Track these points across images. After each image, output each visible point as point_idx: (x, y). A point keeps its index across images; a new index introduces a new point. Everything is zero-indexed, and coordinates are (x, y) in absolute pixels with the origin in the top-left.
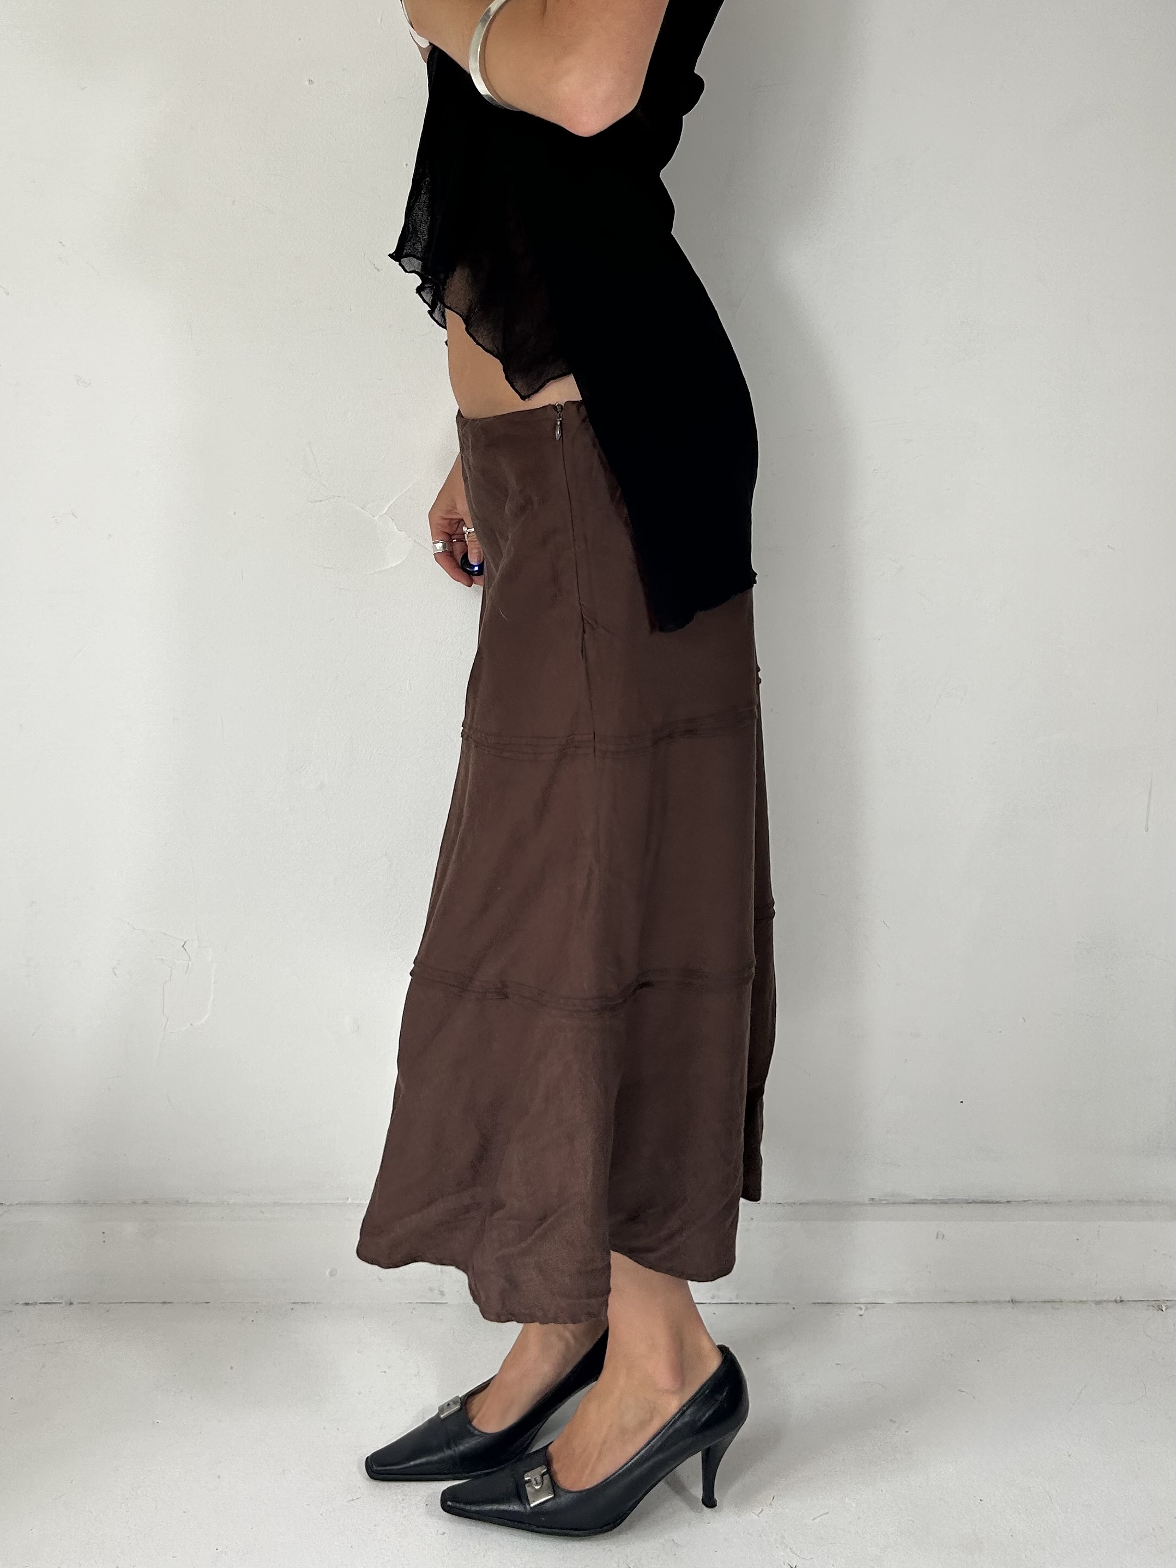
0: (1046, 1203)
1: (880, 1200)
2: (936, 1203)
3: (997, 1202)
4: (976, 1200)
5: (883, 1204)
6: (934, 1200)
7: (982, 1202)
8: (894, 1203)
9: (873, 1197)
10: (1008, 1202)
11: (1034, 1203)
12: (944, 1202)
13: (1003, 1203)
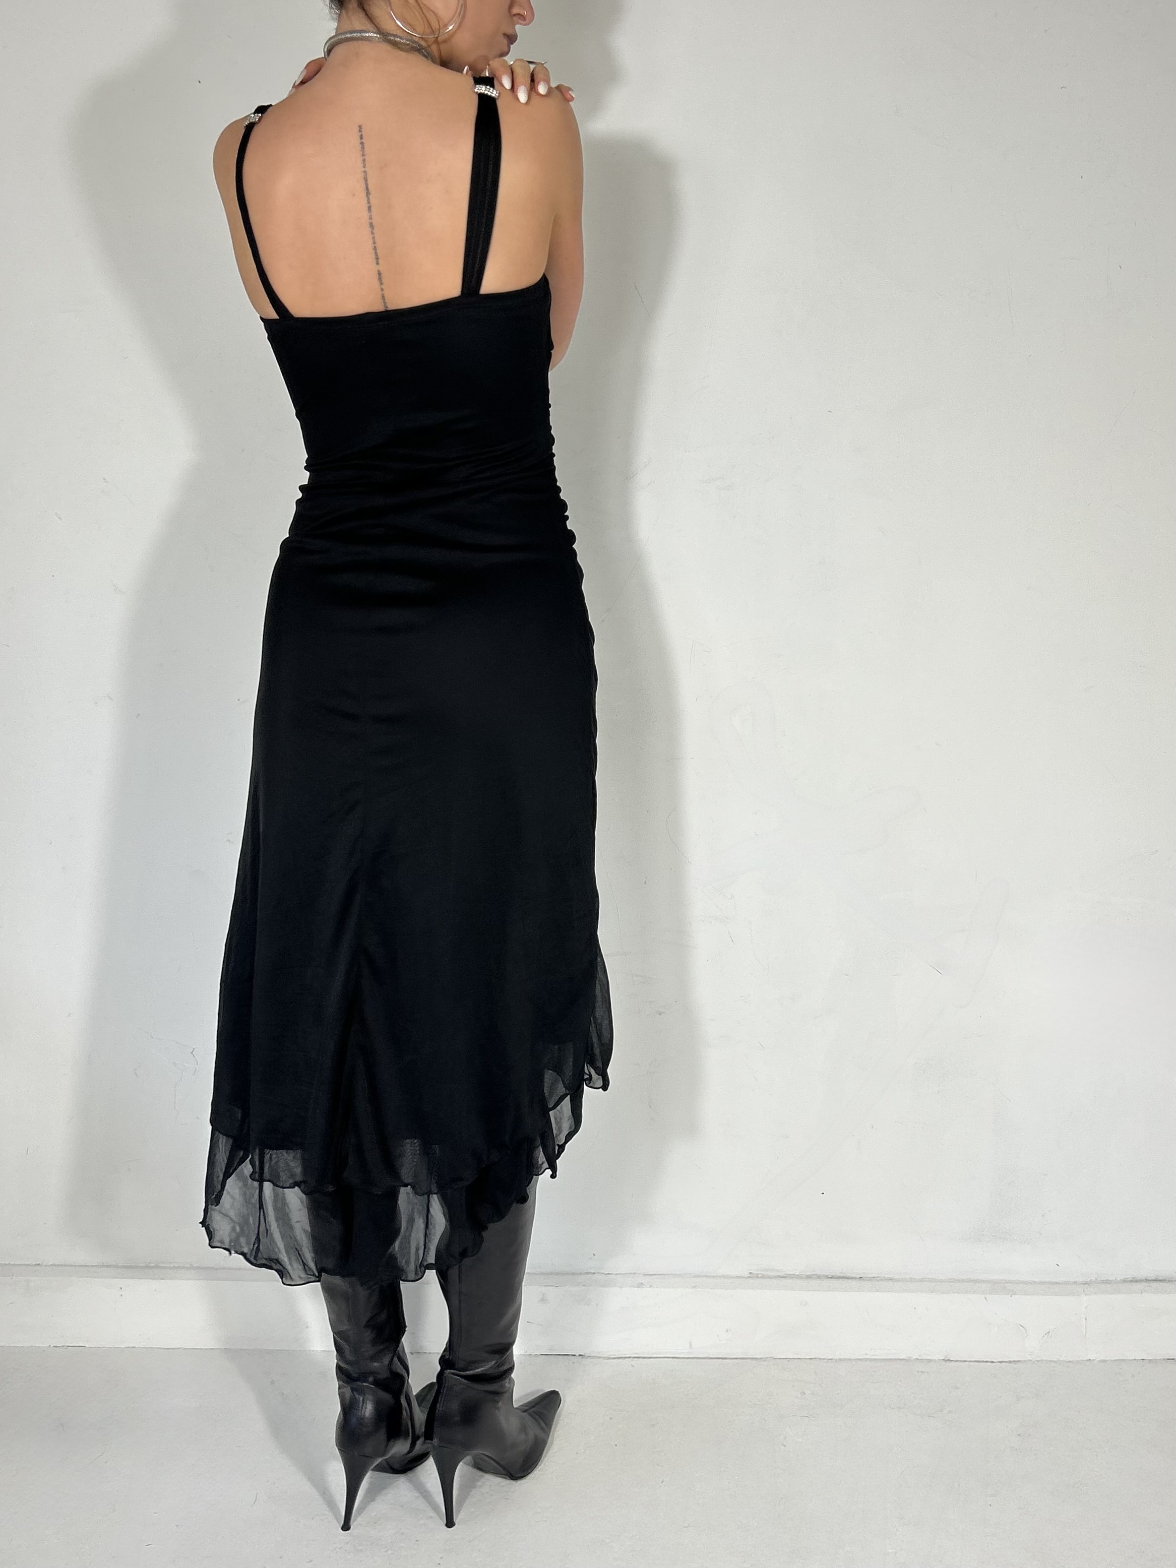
0: (891, 1279)
1: (757, 1274)
2: (801, 1278)
3: (852, 1278)
4: (835, 1276)
5: (757, 1277)
6: (800, 1274)
7: (839, 1278)
8: (769, 1277)
9: (751, 1272)
10: (861, 1277)
11: (880, 1280)
12: (809, 1277)
13: (855, 1278)
